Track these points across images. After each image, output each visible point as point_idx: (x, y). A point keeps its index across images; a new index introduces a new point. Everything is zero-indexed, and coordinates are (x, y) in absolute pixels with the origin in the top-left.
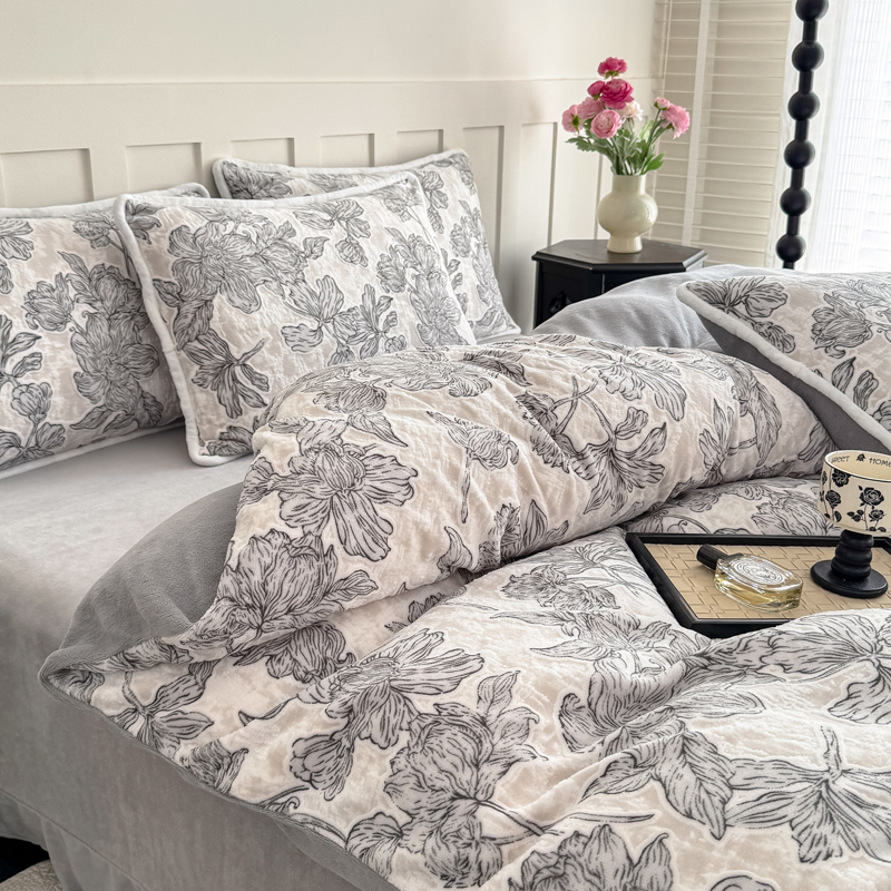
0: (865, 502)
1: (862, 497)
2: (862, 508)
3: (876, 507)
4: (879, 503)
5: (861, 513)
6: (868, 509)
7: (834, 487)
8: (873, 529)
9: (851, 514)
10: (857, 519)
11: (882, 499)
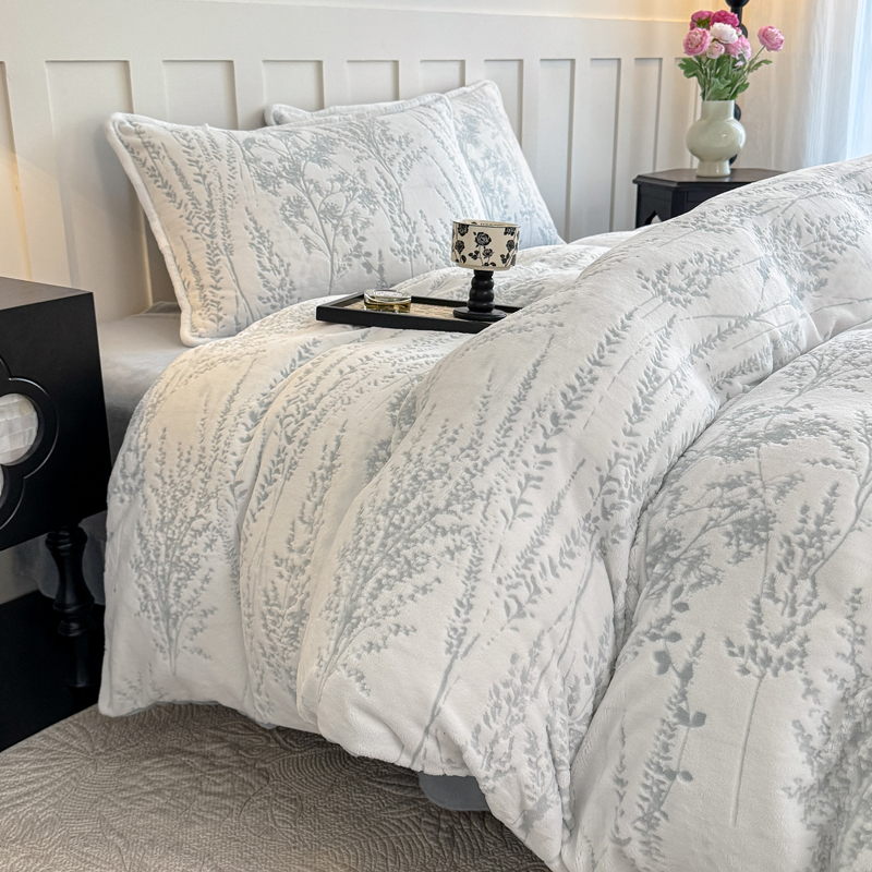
0: (479, 244)
1: (476, 241)
2: (477, 249)
3: (487, 247)
4: (487, 244)
5: (477, 252)
6: (482, 249)
7: (460, 238)
8: (486, 264)
9: (470, 255)
10: (475, 257)
11: (490, 240)
